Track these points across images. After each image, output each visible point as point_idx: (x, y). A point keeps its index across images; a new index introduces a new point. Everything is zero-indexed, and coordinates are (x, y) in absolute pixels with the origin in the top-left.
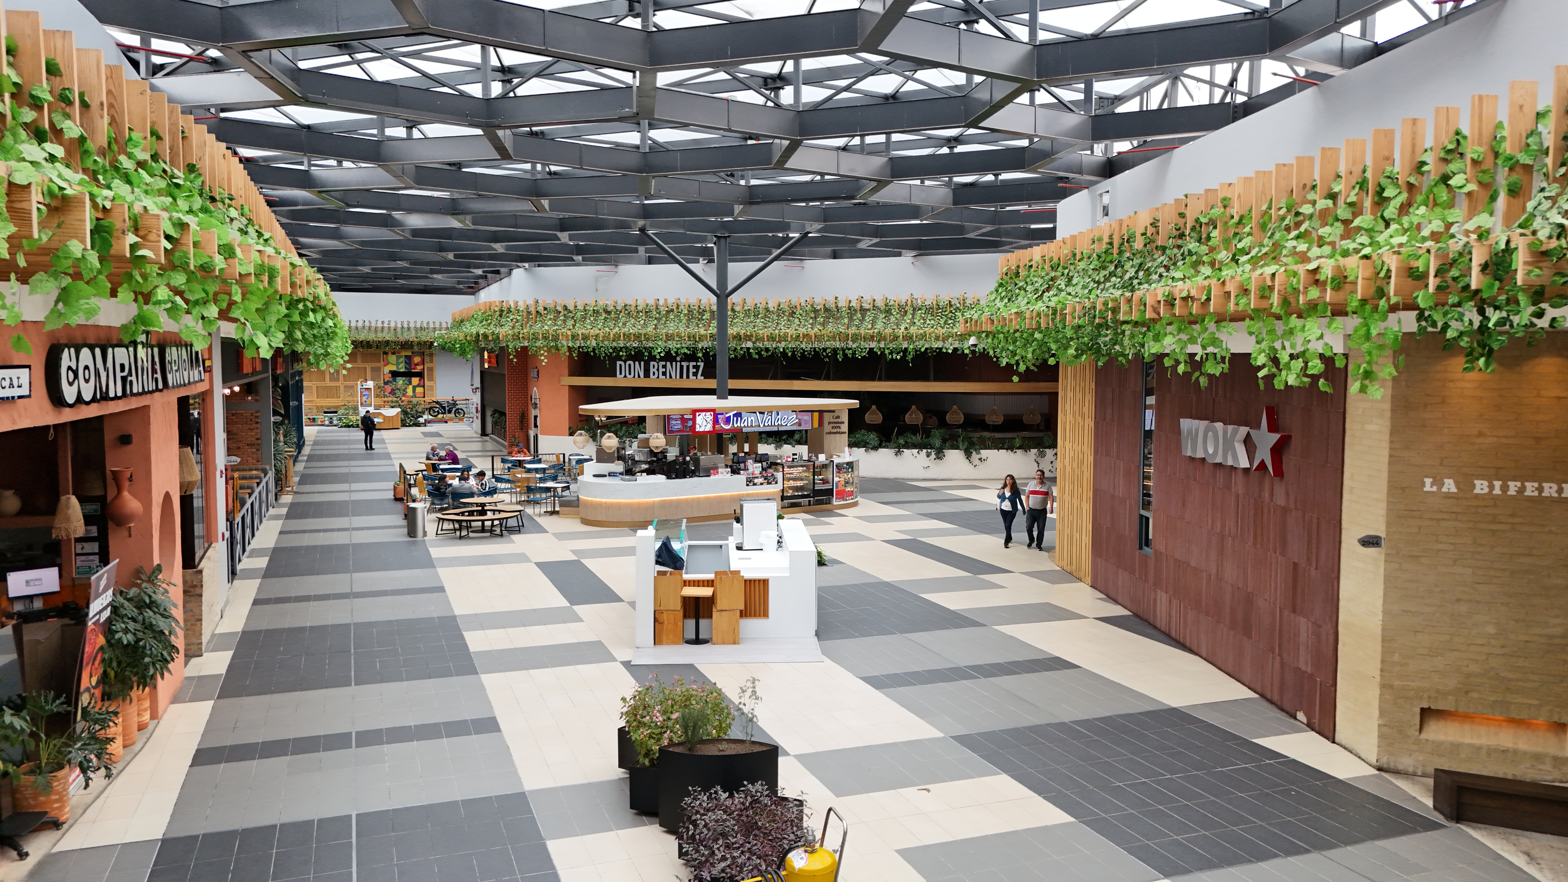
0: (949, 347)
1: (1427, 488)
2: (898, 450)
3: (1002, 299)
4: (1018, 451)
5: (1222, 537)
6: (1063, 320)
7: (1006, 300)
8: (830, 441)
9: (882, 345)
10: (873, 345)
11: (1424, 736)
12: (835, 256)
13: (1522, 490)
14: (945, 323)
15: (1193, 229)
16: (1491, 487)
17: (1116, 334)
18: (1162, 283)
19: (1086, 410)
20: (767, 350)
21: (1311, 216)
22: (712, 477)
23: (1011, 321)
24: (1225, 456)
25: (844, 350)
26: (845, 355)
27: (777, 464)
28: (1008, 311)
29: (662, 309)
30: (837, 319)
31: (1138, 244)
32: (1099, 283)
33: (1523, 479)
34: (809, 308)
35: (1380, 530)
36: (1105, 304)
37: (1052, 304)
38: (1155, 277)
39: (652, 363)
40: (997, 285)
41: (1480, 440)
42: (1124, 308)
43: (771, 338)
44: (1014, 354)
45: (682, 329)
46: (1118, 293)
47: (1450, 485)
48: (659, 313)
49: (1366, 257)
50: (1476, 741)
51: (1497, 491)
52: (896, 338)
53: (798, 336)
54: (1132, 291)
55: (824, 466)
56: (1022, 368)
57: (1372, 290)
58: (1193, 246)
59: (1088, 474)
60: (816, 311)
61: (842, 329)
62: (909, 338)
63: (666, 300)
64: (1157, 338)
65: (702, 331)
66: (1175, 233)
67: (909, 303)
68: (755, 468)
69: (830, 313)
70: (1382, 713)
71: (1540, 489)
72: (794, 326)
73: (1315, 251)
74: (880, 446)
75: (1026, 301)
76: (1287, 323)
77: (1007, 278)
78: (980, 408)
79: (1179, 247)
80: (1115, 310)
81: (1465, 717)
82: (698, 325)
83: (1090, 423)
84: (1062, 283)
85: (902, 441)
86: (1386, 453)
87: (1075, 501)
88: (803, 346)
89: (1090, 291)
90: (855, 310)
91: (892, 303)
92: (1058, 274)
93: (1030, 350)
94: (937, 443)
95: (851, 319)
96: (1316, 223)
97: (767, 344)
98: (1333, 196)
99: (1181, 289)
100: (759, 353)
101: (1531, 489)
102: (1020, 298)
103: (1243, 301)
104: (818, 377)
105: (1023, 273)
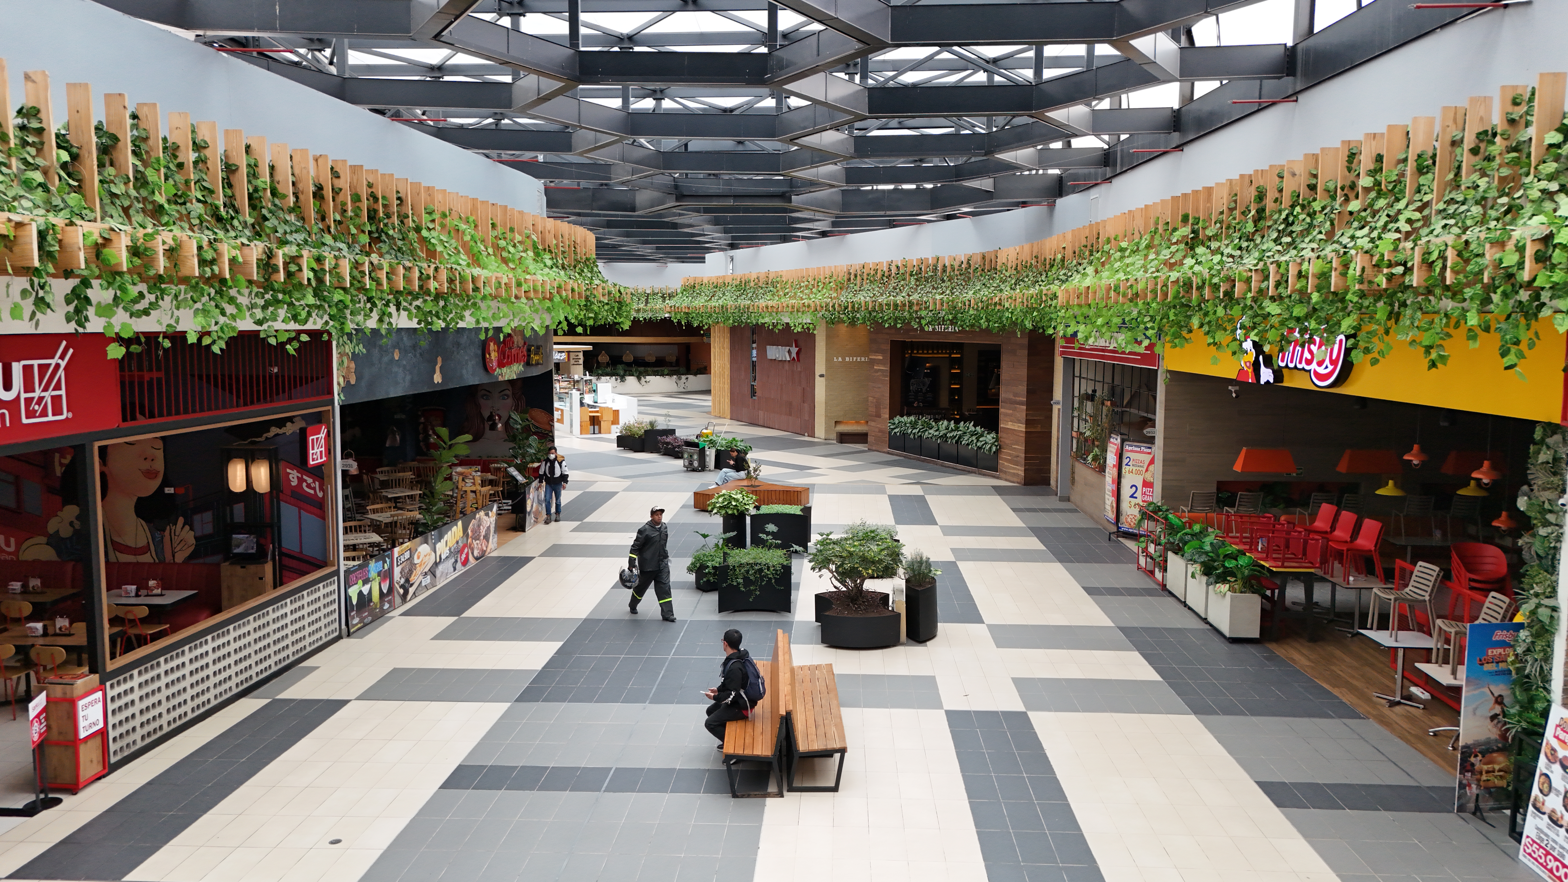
1: (835, 360)
4: (667, 377)
5: (781, 386)
8: (573, 368)
11: (836, 428)
13: (857, 359)
15: (771, 282)
18: (763, 301)
19: (725, 346)
21: (803, 286)
24: (782, 358)
33: (857, 356)
35: (824, 373)
36: (744, 306)
41: (847, 347)
42: (751, 308)
47: (840, 359)
49: (813, 301)
50: (848, 428)
51: (851, 360)
54: (753, 302)
57: (814, 309)
59: (727, 372)
66: (765, 282)
70: (825, 424)
71: (861, 358)
73: (804, 297)
76: (798, 315)
77: (688, 288)
79: (767, 288)
81: (846, 423)
83: (727, 351)
86: (825, 351)
94: (622, 373)
96: (805, 288)
98: (808, 281)
99: (770, 303)
101: (859, 359)
103: (786, 308)
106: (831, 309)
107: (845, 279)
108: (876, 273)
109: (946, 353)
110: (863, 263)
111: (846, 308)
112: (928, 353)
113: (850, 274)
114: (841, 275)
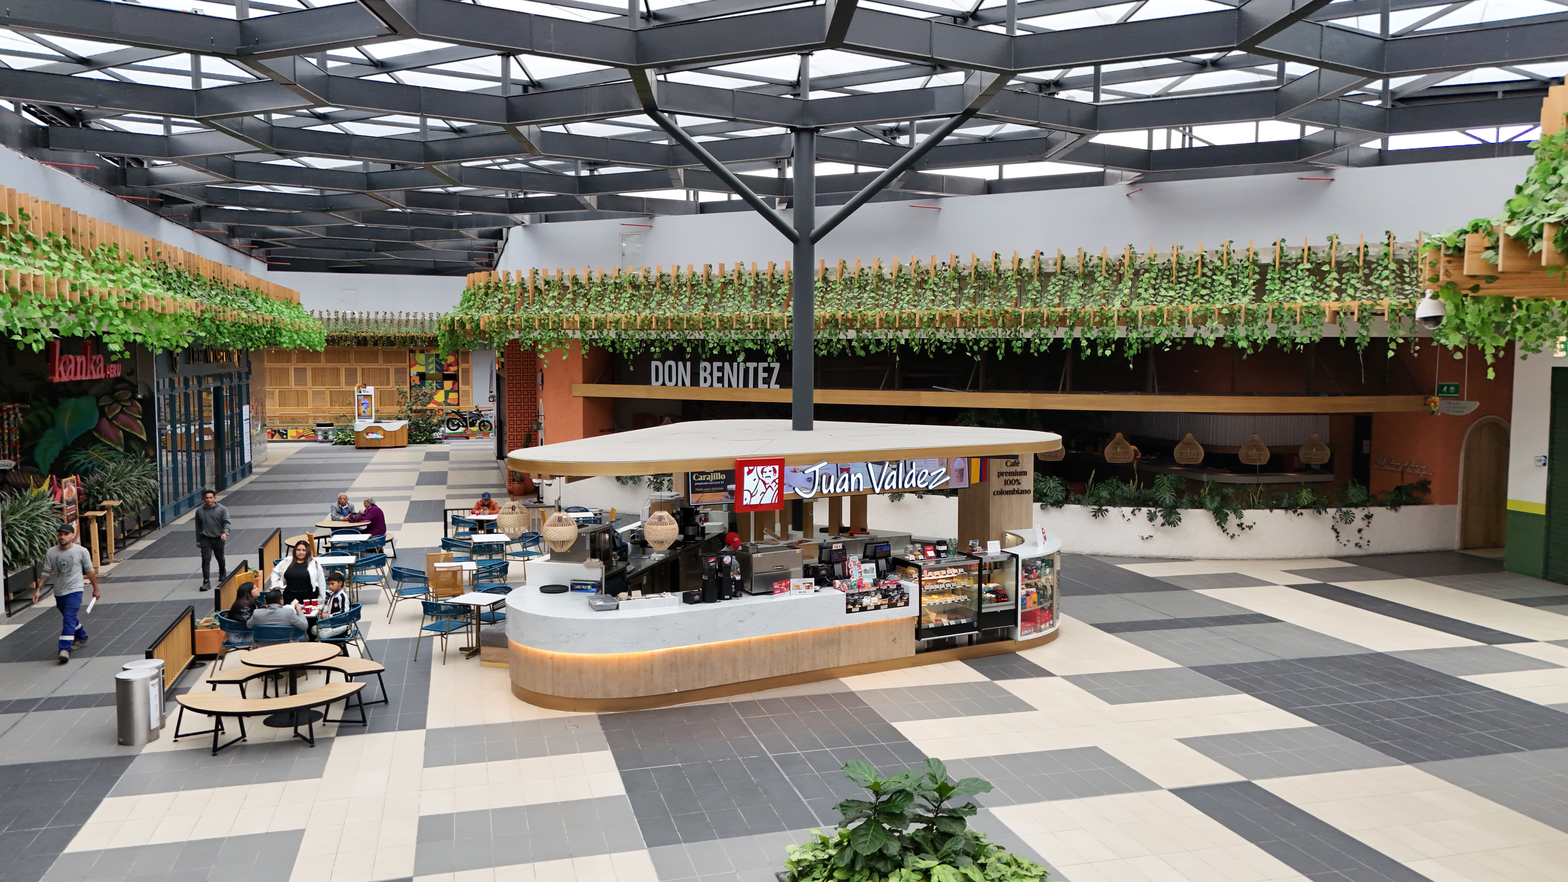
0: (1208, 335)
2: (1100, 507)
4: (1305, 512)
9: (1077, 333)
10: (1061, 333)
14: (1195, 293)
20: (878, 342)
22: (777, 595)
25: (1009, 343)
27: (906, 564)
29: (715, 280)
30: (998, 289)
34: (949, 274)
39: (703, 364)
43: (887, 323)
48: (712, 286)
52: (1106, 320)
53: (932, 320)
55: (998, 565)
60: (961, 279)
61: (1008, 306)
62: (1129, 320)
65: (776, 314)
67: (1126, 261)
68: (863, 572)
69: (985, 280)
72: (924, 303)
74: (1066, 500)
85: (1105, 494)
88: (940, 335)
90: (1031, 276)
91: (1095, 261)
95: (1022, 290)
97: (880, 334)
100: (865, 348)
104: (960, 386)
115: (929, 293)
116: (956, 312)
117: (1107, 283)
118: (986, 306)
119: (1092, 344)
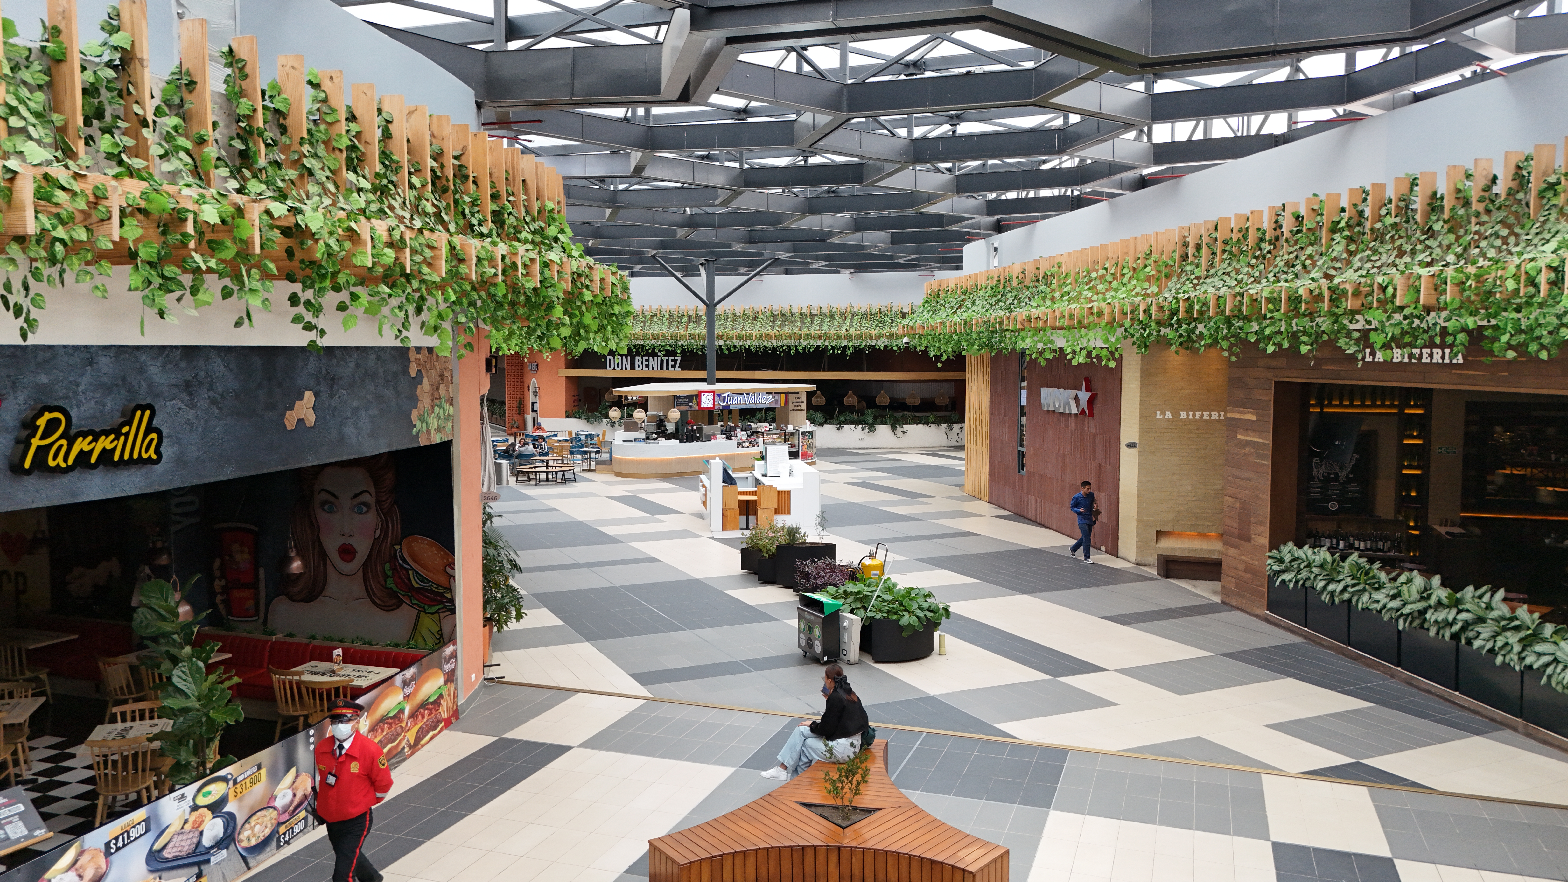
0: (881, 343)
1: (1158, 417)
2: (840, 424)
3: (928, 312)
4: (933, 426)
5: (1064, 456)
6: (971, 328)
7: (931, 313)
9: (827, 343)
10: (819, 343)
11: (1158, 545)
12: (787, 272)
13: (1202, 416)
14: (877, 325)
15: (1044, 277)
16: (1188, 415)
17: (1002, 337)
18: (1026, 309)
19: (984, 386)
20: (735, 346)
21: (1096, 278)
22: (713, 441)
23: (937, 327)
24: (1064, 409)
25: (796, 346)
26: (797, 350)
27: (758, 432)
28: (936, 320)
29: (646, 313)
30: (792, 322)
31: (1014, 283)
32: (992, 305)
33: (1202, 410)
34: (768, 314)
35: (1136, 440)
36: (995, 319)
37: (964, 318)
38: (1023, 304)
39: (637, 358)
40: (923, 301)
41: (1183, 391)
42: (1005, 322)
43: (739, 337)
44: (939, 349)
45: (664, 330)
46: (1002, 313)
47: (1169, 415)
48: (645, 317)
49: (1109, 303)
50: (1183, 546)
51: (1191, 417)
52: (839, 337)
53: (761, 336)
54: (1011, 312)
55: (792, 434)
56: (944, 357)
57: (1111, 319)
58: (1043, 288)
59: (986, 428)
60: (774, 316)
61: (796, 330)
62: (849, 337)
63: (650, 307)
64: (1023, 340)
65: (682, 332)
66: (1034, 279)
67: (848, 310)
68: (742, 435)
69: (785, 317)
70: (1138, 535)
71: (1211, 415)
72: (757, 328)
73: (1095, 297)
74: (825, 423)
75: (945, 314)
76: (1080, 332)
77: (931, 298)
78: (902, 393)
79: (1036, 287)
80: (1001, 323)
81: (1179, 535)
82: (678, 327)
83: (987, 394)
84: (969, 303)
85: (842, 419)
86: (1138, 399)
87: (978, 448)
88: (765, 343)
89: (987, 310)
90: (806, 315)
91: (835, 310)
92: (966, 297)
93: (950, 346)
94: (870, 419)
95: (802, 322)
96: (1098, 281)
97: (735, 342)
98: (1106, 269)
99: (1035, 312)
100: (728, 349)
101: (1206, 415)
102: (941, 312)
103: (1062, 321)
104: (774, 369)
105: (942, 295)
106: (1142, 316)
107: (1177, 256)
108: (1245, 237)
109: (1392, 406)
110: (1214, 219)
111: (1174, 313)
112: (1351, 406)
113: (1186, 245)
114: (1169, 248)
115: (759, 323)
116: (773, 333)
117: (840, 320)
118: (786, 330)
119: (833, 348)
